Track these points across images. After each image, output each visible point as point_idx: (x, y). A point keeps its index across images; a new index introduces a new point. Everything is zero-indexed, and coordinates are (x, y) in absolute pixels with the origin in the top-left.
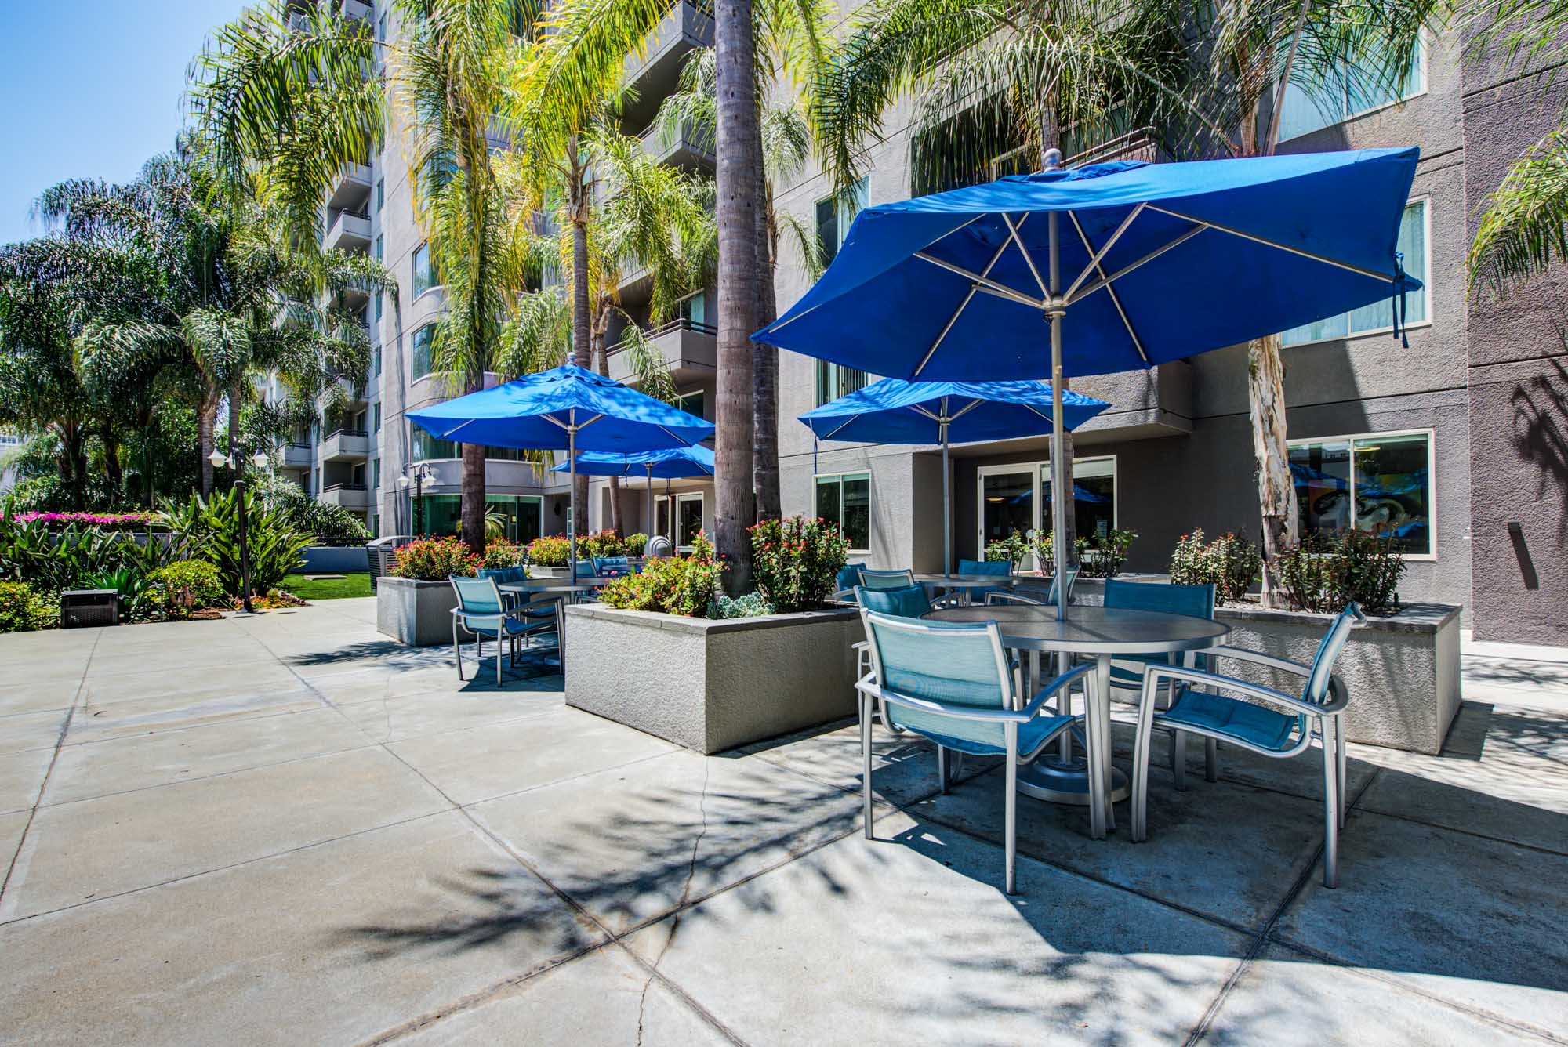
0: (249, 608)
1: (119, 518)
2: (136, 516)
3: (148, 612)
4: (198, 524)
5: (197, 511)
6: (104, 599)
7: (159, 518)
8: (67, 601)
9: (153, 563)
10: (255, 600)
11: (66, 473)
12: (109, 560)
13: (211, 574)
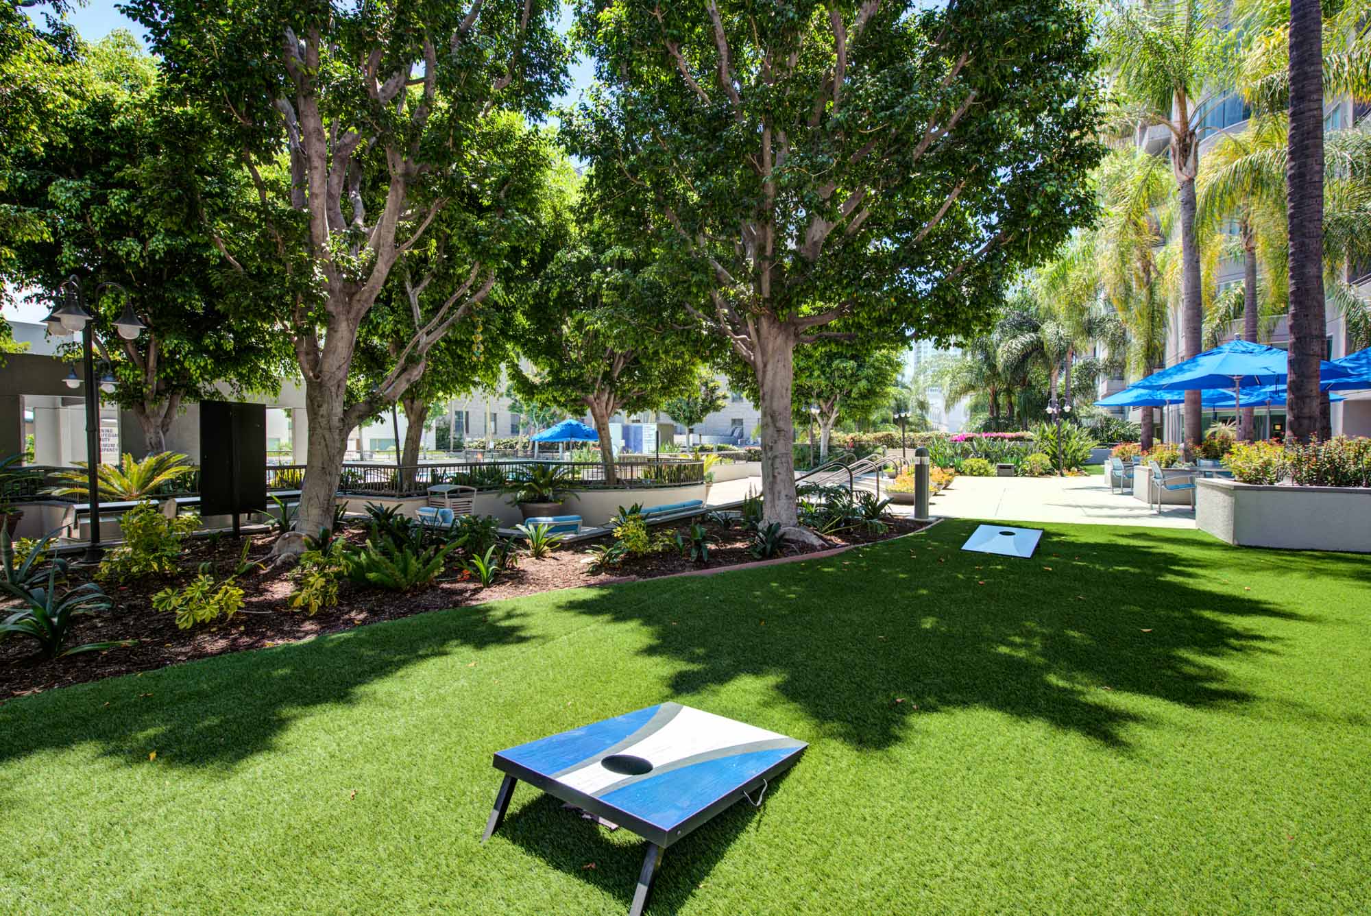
0: (1062, 475)
1: (1013, 435)
2: (1020, 433)
3: (1024, 473)
4: (1044, 438)
5: (1044, 431)
6: (1009, 467)
7: (1028, 434)
8: (1001, 467)
9: (1026, 454)
10: (1065, 472)
11: (992, 413)
12: (1011, 453)
13: (1046, 460)
